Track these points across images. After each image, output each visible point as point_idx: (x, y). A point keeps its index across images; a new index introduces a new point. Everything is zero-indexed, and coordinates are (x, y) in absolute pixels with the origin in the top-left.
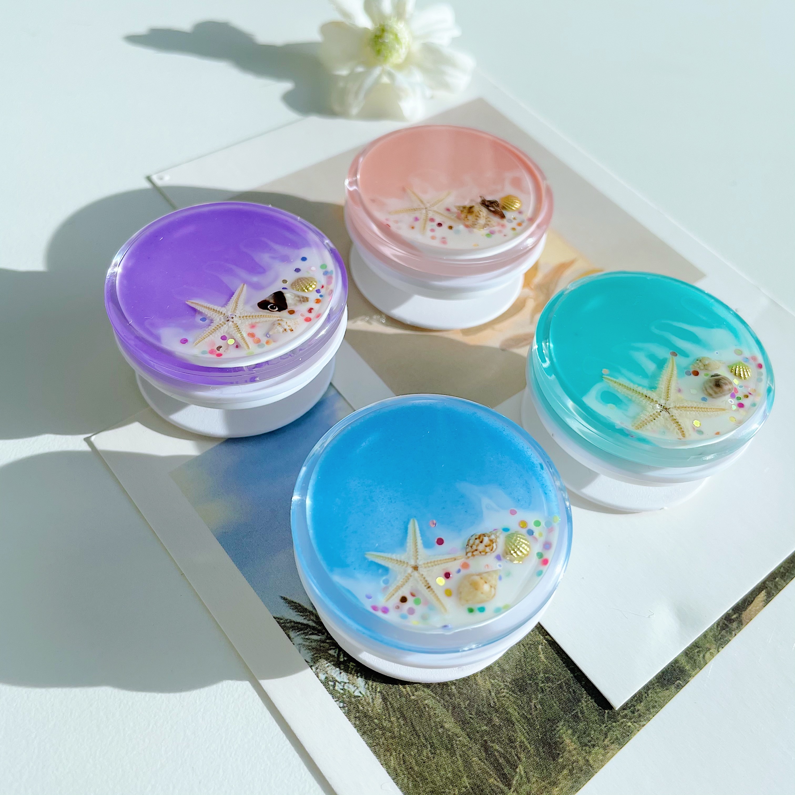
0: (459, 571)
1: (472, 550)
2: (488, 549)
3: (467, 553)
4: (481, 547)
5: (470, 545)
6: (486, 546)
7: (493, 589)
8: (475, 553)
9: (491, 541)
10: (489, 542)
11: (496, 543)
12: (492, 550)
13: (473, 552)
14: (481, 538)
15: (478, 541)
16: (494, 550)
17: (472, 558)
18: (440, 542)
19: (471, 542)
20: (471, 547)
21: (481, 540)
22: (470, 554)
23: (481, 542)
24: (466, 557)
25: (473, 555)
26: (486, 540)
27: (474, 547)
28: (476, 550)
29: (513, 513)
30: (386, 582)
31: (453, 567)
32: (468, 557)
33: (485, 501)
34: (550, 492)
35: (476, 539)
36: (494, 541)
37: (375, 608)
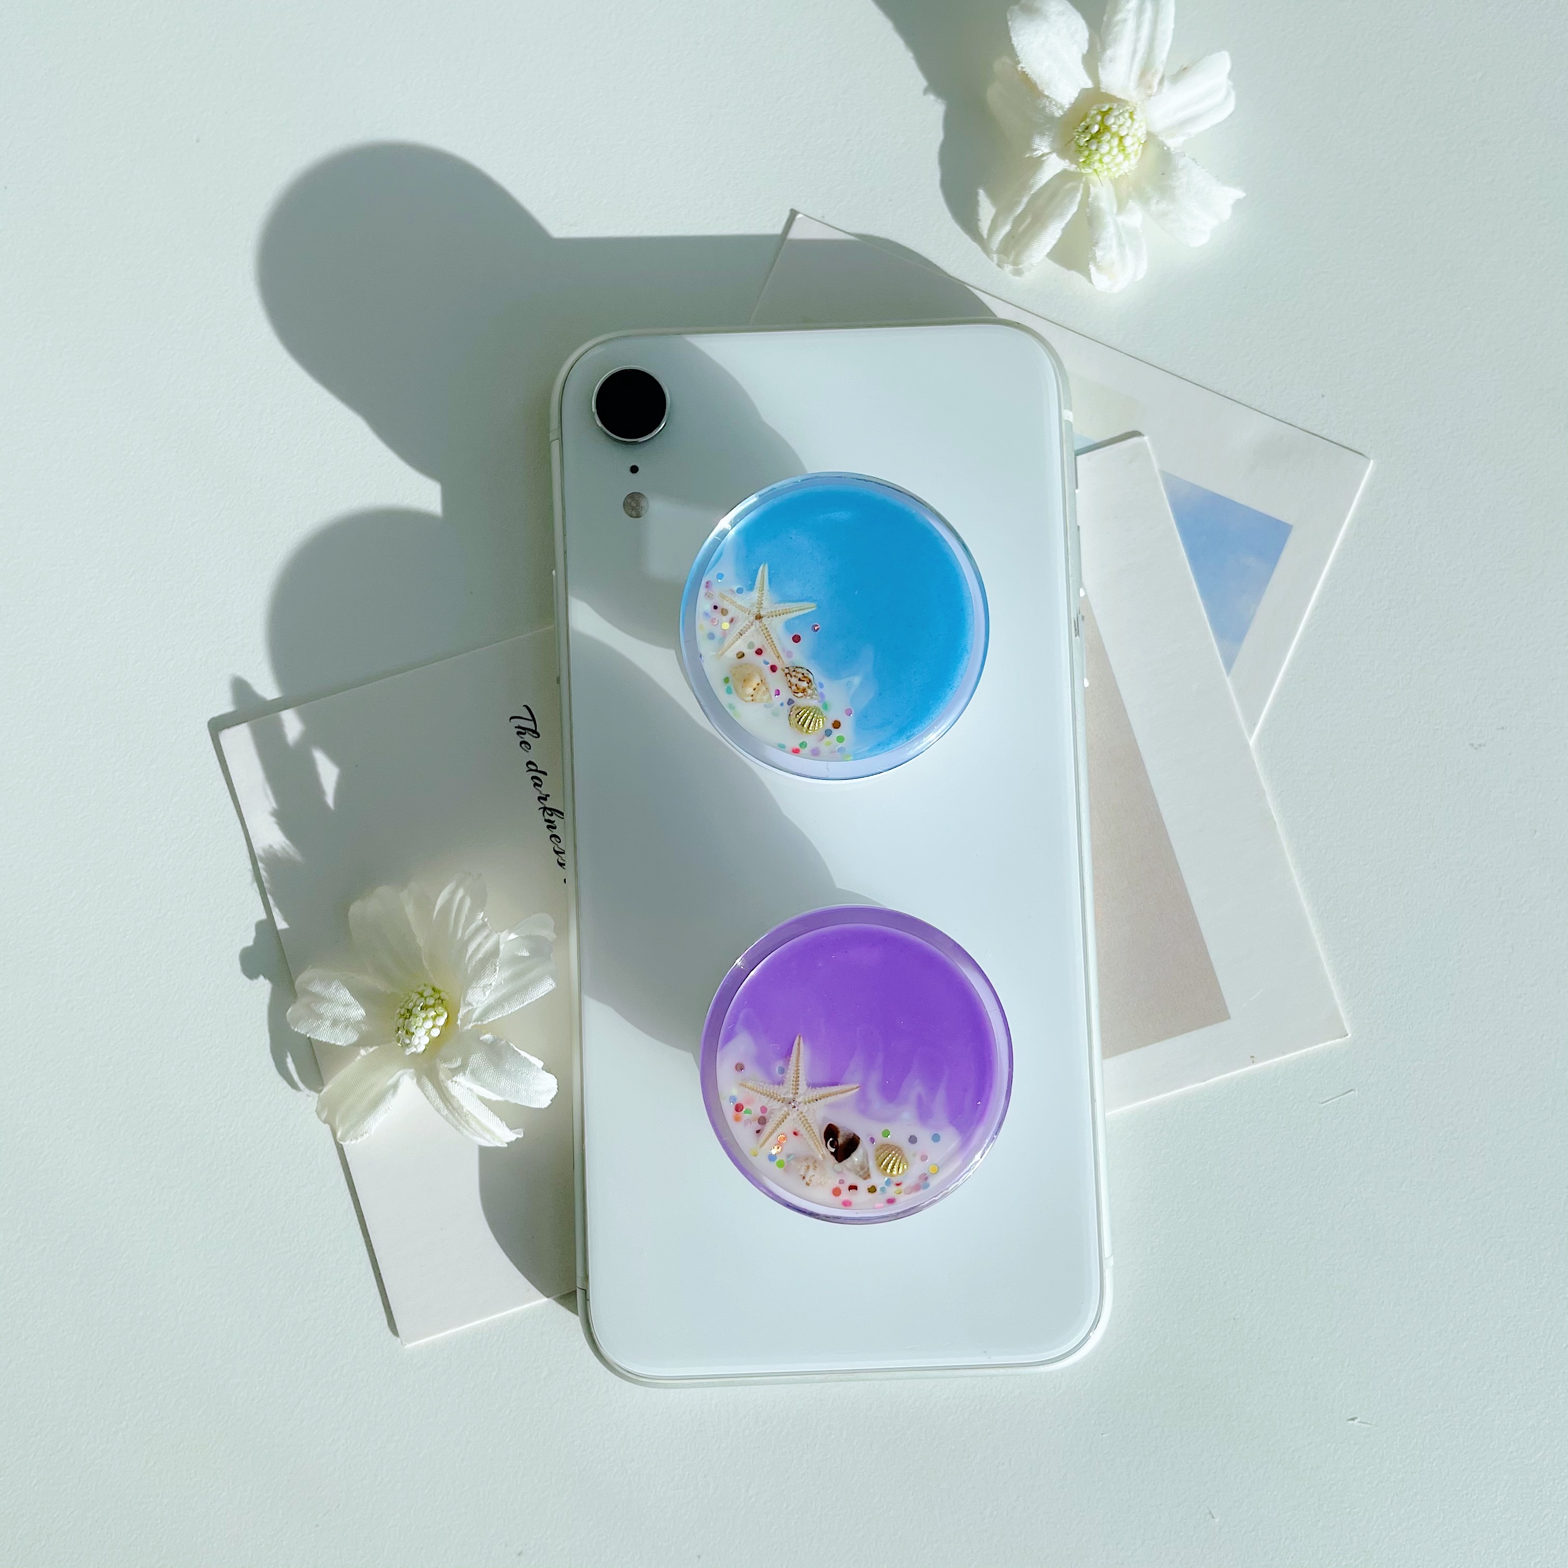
0: (767, 663)
1: (791, 673)
2: (794, 688)
3: (788, 668)
4: (794, 680)
5: (796, 669)
6: (796, 685)
7: (751, 698)
8: (788, 675)
9: (804, 691)
10: (801, 688)
11: (804, 697)
12: (795, 692)
13: (789, 673)
14: (804, 679)
15: (800, 676)
16: (796, 694)
17: (784, 674)
18: (796, 639)
19: (800, 670)
20: (794, 671)
21: (802, 679)
22: (787, 671)
23: (800, 680)
24: (784, 668)
25: (786, 674)
26: (804, 684)
27: (794, 674)
28: (791, 676)
29: (849, 712)
30: (740, 591)
31: (770, 657)
32: (784, 671)
33: (857, 680)
34: (881, 749)
35: (803, 674)
36: (805, 693)
37: (708, 584)
